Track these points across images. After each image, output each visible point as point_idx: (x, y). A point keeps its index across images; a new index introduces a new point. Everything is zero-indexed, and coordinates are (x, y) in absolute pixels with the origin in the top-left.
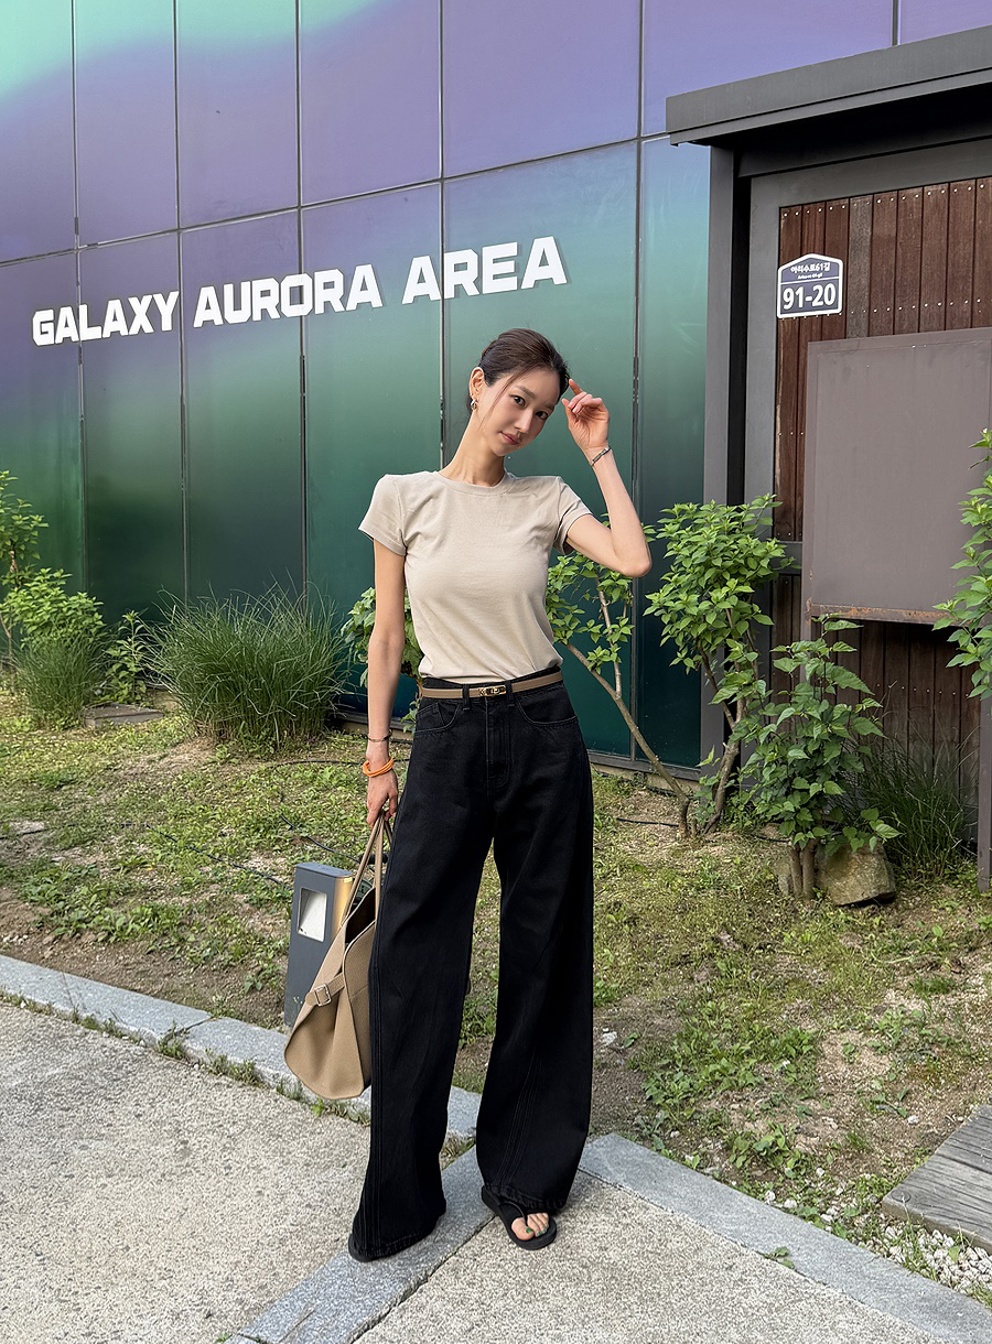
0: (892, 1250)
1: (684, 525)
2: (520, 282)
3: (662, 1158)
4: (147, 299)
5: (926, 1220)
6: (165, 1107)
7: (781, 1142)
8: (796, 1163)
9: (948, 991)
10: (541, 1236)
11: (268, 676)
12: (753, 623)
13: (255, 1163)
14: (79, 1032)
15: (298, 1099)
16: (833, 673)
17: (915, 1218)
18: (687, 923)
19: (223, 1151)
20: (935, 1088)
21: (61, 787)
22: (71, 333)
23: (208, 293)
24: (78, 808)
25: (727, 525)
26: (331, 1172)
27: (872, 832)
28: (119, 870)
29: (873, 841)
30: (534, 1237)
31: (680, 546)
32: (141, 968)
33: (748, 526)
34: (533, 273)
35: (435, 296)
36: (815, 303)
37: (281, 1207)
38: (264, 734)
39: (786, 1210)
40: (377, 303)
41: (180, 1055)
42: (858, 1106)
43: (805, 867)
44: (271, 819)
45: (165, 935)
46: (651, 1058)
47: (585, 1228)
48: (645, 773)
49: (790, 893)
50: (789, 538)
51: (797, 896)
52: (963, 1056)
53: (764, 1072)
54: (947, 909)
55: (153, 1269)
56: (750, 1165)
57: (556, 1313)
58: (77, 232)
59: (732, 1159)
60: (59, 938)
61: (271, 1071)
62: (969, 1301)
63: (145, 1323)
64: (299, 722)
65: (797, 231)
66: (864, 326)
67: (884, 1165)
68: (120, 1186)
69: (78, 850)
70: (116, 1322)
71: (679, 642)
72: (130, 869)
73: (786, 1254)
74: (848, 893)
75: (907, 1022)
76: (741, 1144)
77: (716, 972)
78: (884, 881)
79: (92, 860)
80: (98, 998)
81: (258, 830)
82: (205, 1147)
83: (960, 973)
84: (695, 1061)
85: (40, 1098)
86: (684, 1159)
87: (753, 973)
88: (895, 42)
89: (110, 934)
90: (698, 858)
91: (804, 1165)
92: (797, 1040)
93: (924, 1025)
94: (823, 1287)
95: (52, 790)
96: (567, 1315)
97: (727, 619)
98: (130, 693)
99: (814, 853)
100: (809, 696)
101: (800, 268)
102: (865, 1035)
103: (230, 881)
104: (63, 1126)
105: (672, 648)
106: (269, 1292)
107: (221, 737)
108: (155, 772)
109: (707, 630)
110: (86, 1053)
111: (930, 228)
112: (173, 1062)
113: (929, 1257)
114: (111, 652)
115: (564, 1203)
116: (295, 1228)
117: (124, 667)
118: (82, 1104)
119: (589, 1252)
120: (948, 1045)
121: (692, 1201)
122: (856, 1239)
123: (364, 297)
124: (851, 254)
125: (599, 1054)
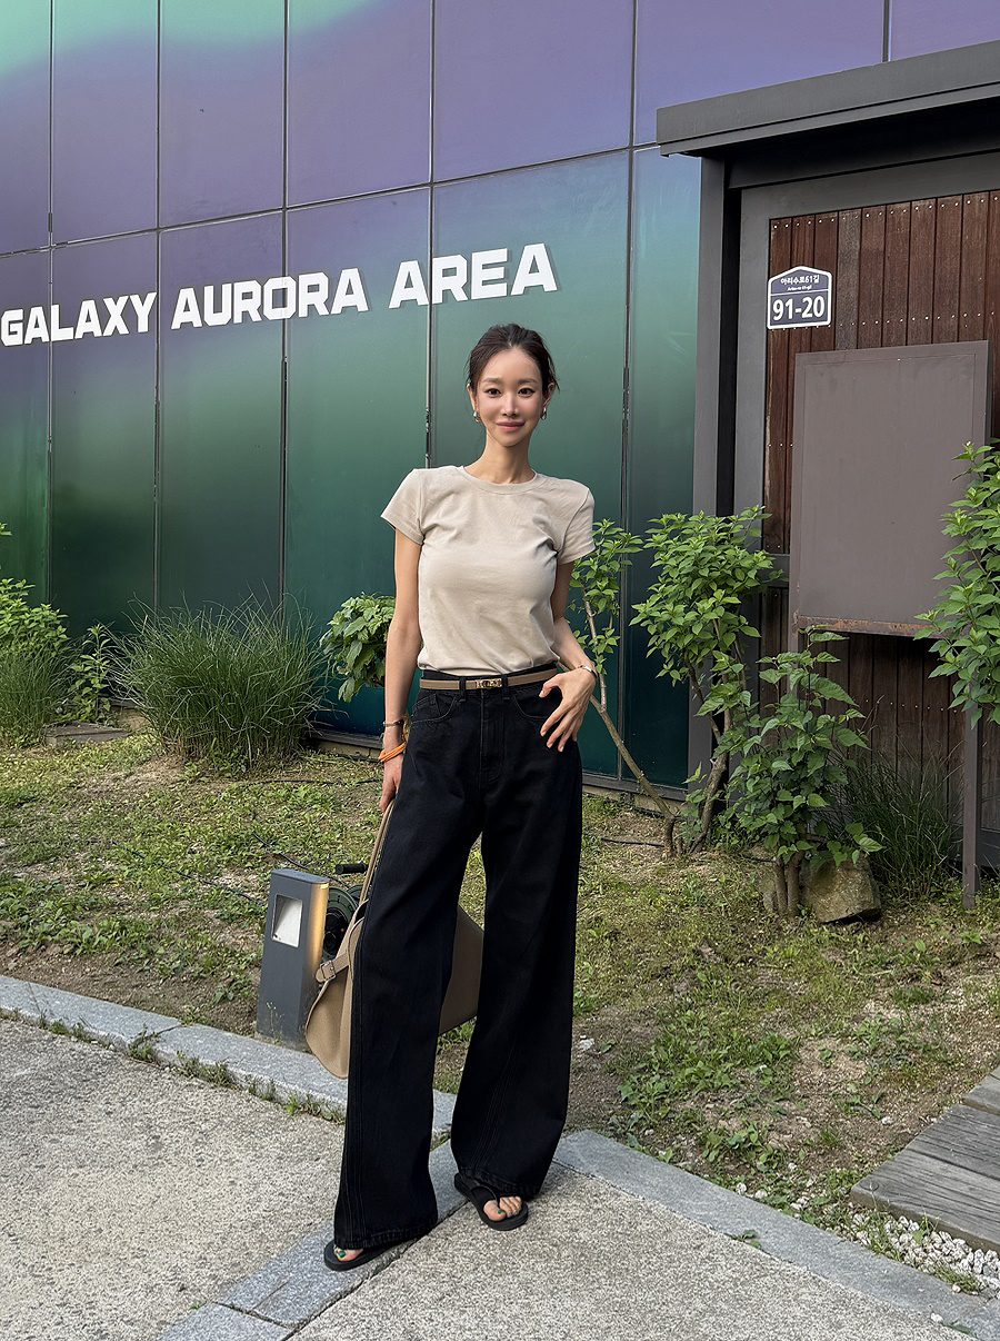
0: (859, 1235)
1: (671, 536)
2: (509, 289)
3: (636, 1152)
4: (123, 300)
5: (892, 1207)
6: (135, 1106)
7: (754, 1137)
8: (768, 1157)
9: (927, 1002)
10: (513, 1217)
11: (242, 690)
12: (740, 636)
13: (227, 1157)
14: (46, 1037)
15: (271, 1099)
16: (817, 684)
17: (882, 1205)
18: (669, 938)
19: (195, 1145)
20: (910, 1091)
21: (22, 804)
22: (42, 333)
23: (187, 295)
24: (41, 825)
25: (715, 535)
26: (304, 1165)
27: (857, 846)
28: (84, 886)
29: (856, 854)
30: (506, 1218)
31: (667, 556)
32: (109, 979)
33: (736, 538)
34: (523, 280)
35: (423, 300)
36: (805, 315)
37: (255, 1195)
38: (236, 751)
39: (758, 1200)
40: (363, 307)
41: (150, 1058)
42: (833, 1107)
43: (789, 883)
44: (243, 836)
45: (133, 948)
46: (627, 1062)
47: (557, 1213)
48: (631, 793)
49: (775, 910)
50: (778, 551)
51: (781, 914)
52: (940, 1062)
53: (741, 1076)
54: (932, 926)
55: (126, 1249)
56: (723, 1160)
57: (526, 1285)
58: (50, 229)
59: (704, 1154)
60: (23, 951)
61: (244, 1073)
62: (932, 1278)
63: (119, 1295)
64: (273, 739)
65: (786, 243)
66: (853, 338)
67: (856, 1161)
68: (92, 1175)
69: (41, 866)
70: (91, 1294)
71: (665, 653)
72: (95, 885)
73: (753, 1237)
74: (832, 910)
75: (885, 1029)
76: (714, 1139)
77: (696, 982)
78: (868, 897)
79: (56, 876)
80: (65, 1006)
81: (229, 847)
82: (177, 1141)
83: (941, 985)
84: (671, 1065)
85: (9, 1097)
86: (657, 1154)
87: (733, 985)
88: (885, 59)
89: (76, 947)
90: (683, 877)
91: (777, 1160)
92: (774, 1045)
93: (902, 1033)
94: (788, 1264)
95: (12, 807)
96: (538, 1286)
97: (715, 632)
98: (92, 711)
99: (799, 869)
100: (794, 708)
101: (790, 281)
102: (842, 1041)
103: (200, 897)
104: (33, 1122)
105: (658, 660)
106: (242, 1269)
107: (191, 755)
108: (121, 790)
109: (692, 642)
110: (54, 1057)
111: (917, 243)
112: (143, 1065)
113: (894, 1240)
114: (74, 667)
115: (538, 1190)
116: (268, 1214)
117: (88, 684)
118: (52, 1102)
119: (560, 1232)
120: (924, 1052)
121: (663, 1190)
122: (823, 1225)
123: (349, 301)
124: (840, 266)
125: (576, 1059)
